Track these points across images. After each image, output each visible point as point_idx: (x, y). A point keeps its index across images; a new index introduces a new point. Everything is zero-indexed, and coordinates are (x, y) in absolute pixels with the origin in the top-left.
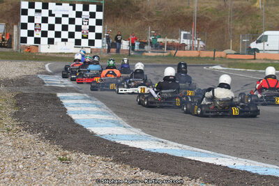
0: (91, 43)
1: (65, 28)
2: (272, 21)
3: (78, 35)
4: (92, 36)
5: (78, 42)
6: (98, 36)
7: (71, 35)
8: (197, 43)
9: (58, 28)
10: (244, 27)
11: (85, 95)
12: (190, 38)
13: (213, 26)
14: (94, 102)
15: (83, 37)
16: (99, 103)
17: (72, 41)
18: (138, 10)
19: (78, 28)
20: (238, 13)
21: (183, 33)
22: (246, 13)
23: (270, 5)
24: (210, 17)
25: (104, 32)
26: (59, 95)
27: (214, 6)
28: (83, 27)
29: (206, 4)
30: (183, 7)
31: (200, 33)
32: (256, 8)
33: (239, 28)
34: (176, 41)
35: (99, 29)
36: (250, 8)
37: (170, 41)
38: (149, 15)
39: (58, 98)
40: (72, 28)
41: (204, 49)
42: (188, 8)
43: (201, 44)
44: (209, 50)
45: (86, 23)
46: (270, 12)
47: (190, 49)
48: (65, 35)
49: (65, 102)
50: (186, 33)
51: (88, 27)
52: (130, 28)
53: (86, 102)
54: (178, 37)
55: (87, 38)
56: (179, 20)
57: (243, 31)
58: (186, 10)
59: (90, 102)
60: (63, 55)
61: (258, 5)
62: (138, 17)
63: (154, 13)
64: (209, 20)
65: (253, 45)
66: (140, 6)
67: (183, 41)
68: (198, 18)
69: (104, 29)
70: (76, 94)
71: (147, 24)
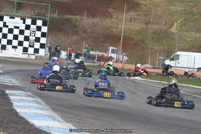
0: (36, 51)
1: (16, 37)
2: (184, 43)
3: (26, 44)
4: (37, 45)
5: (25, 50)
6: (42, 46)
7: (21, 44)
8: (122, 57)
9: (10, 37)
10: (161, 47)
11: (29, 93)
12: (117, 53)
13: (136, 44)
14: (36, 99)
15: (30, 46)
16: (39, 100)
17: (20, 48)
18: (76, 27)
19: (27, 39)
20: (156, 36)
21: (111, 48)
22: (163, 36)
23: (183, 31)
24: (134, 37)
25: (47, 43)
26: (7, 92)
27: (138, 28)
28: (30, 38)
29: (132, 27)
30: (113, 27)
31: (125, 50)
32: (171, 32)
33: (157, 47)
34: (105, 55)
35: (43, 40)
36: (166, 31)
37: (100, 54)
38: (85, 31)
39: (7, 94)
40: (21, 38)
41: (128, 62)
42: (117, 28)
43: (125, 58)
44: (131, 63)
45: (33, 35)
46: (183, 36)
47: (116, 62)
48: (15, 43)
49: (11, 98)
50: (114, 48)
51: (34, 38)
52: (69, 41)
53: (29, 99)
54: (106, 51)
55: (33, 47)
56: (109, 37)
57: (160, 50)
58: (115, 30)
59: (32, 99)
60: (13, 59)
61: (173, 30)
62: (76, 33)
63: (89, 30)
64: (133, 39)
65: (167, 62)
66: (78, 24)
67: (111, 55)
68: (124, 37)
69: (47, 40)
70: (21, 92)
71: (82, 39)
